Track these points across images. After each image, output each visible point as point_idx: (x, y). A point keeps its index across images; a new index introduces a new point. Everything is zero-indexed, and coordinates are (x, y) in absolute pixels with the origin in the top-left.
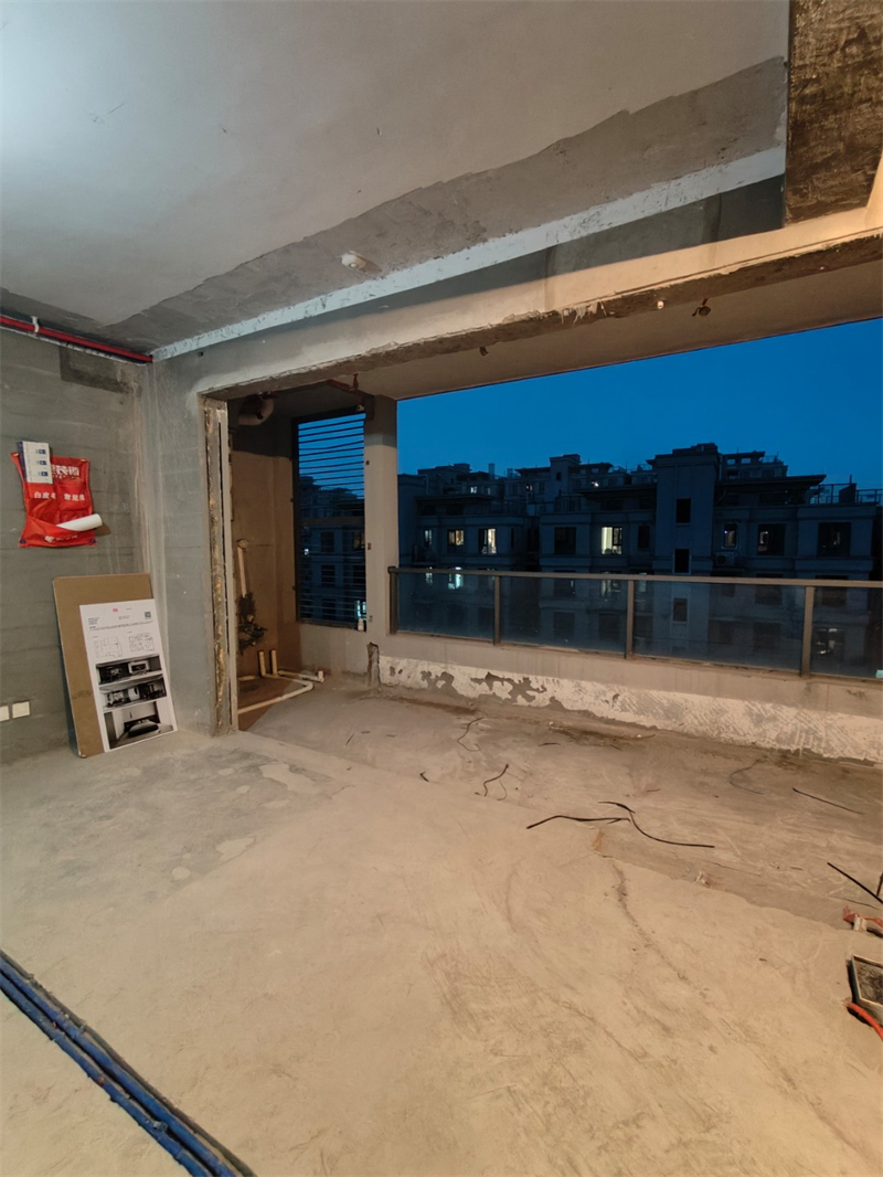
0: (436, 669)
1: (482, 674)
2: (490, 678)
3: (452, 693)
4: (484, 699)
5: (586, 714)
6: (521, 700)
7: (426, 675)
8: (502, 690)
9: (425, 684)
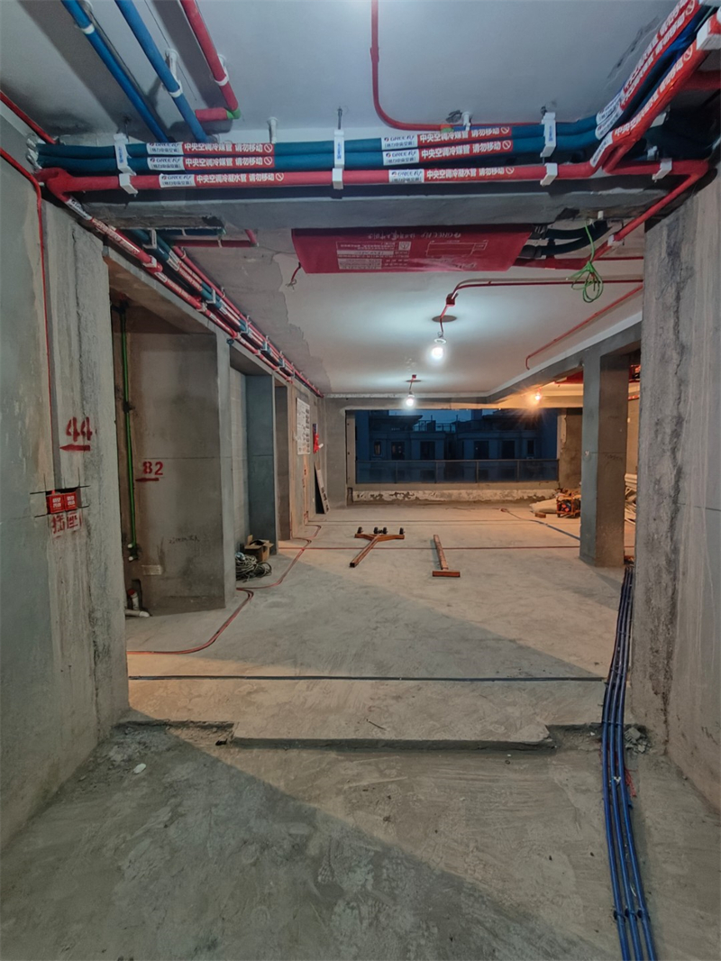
0: (376, 493)
1: (393, 493)
2: (396, 494)
3: (383, 500)
4: (394, 500)
5: (426, 500)
6: (406, 499)
7: (372, 496)
8: (400, 497)
9: (372, 499)
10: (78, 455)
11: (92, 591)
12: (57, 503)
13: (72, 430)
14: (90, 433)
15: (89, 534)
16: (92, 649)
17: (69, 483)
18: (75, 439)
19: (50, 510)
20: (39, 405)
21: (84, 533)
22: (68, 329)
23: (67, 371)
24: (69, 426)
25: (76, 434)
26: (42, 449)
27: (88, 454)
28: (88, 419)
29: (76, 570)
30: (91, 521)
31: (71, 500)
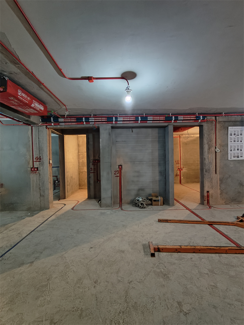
10: (38, 163)
11: (40, 185)
12: (33, 169)
13: (36, 159)
14: (41, 159)
15: (40, 175)
16: (40, 194)
17: (35, 166)
18: (37, 160)
19: (31, 170)
20: (30, 156)
21: (39, 175)
22: (36, 143)
23: (36, 150)
24: (36, 158)
25: (37, 159)
26: (30, 161)
27: (40, 162)
28: (40, 157)
29: (36, 180)
30: (40, 173)
31: (36, 169)
